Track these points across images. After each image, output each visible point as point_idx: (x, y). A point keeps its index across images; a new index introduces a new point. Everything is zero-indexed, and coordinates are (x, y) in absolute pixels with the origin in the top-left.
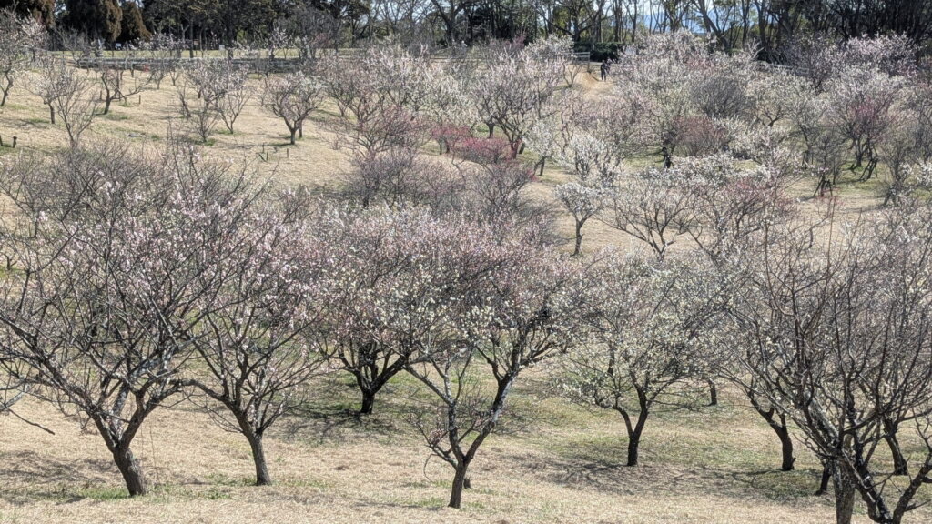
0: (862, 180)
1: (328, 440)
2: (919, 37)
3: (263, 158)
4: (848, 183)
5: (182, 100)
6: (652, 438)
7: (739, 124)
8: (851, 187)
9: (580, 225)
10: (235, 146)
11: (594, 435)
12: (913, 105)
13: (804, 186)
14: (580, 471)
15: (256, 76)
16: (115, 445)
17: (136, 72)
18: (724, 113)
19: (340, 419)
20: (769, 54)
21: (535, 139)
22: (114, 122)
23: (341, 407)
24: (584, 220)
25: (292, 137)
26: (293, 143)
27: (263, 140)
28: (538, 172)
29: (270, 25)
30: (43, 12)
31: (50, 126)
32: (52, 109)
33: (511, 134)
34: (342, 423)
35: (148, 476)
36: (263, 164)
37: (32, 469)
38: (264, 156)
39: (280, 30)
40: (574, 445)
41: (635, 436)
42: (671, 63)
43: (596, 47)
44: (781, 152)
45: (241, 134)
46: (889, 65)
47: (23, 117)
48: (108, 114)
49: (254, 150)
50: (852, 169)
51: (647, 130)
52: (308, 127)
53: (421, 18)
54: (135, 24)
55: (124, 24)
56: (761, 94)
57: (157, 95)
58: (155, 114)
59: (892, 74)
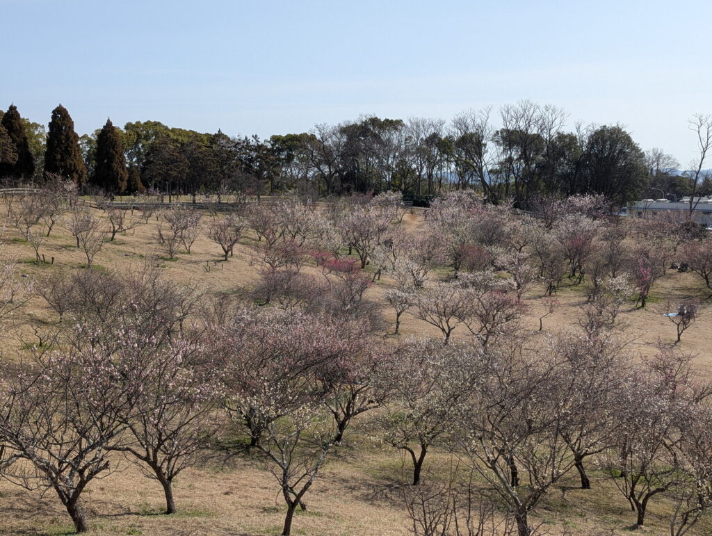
0: (575, 285)
1: (227, 467)
2: (612, 194)
3: (207, 270)
4: (566, 287)
5: (160, 232)
6: (433, 462)
7: (500, 250)
8: (568, 289)
9: (399, 315)
10: (190, 262)
11: (396, 460)
12: (606, 238)
13: (539, 288)
14: (382, 491)
15: (209, 214)
16: (67, 501)
17: (135, 211)
18: (490, 242)
19: (236, 451)
20: (521, 204)
21: (375, 257)
22: (117, 246)
23: (239, 441)
24: (401, 312)
25: (226, 256)
26: (226, 259)
27: (208, 257)
28: (377, 277)
29: (219, 184)
30: (79, 175)
31: (76, 249)
32: (78, 239)
33: (361, 254)
34: (237, 453)
35: (97, 509)
36: (207, 273)
37: (22, 506)
38: (208, 268)
39: (224, 186)
40: (383, 469)
41: (418, 465)
42: (460, 211)
43: (417, 198)
44: (525, 268)
45: (195, 254)
46: (592, 213)
47: (60, 243)
48: (114, 241)
49: (203, 264)
50: (569, 277)
51: (442, 253)
52: (237, 248)
53: (312, 177)
54: (136, 182)
55: (129, 181)
56: (515, 231)
57: (146, 228)
58: (142, 241)
59: (595, 219)
